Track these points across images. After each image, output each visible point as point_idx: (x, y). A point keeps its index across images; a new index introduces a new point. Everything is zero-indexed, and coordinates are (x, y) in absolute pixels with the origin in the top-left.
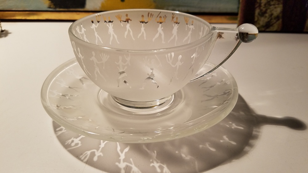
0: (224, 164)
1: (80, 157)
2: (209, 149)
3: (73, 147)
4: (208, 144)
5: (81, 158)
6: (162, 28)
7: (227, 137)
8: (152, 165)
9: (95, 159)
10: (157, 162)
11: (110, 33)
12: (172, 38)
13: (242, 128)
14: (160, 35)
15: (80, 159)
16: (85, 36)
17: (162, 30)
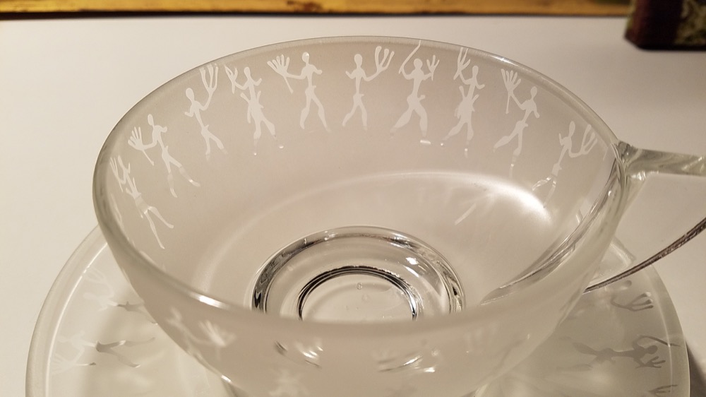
6: (423, 97)
11: (252, 119)
12: (455, 130)
14: (415, 117)
16: (165, 150)
17: (421, 102)
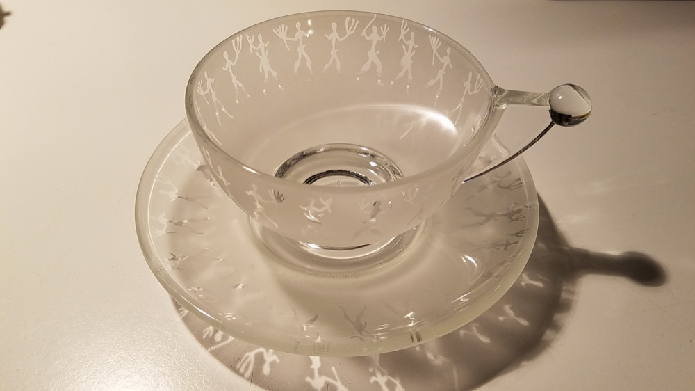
0: (505, 373)
1: (238, 366)
2: (478, 339)
3: (219, 343)
4: (476, 327)
5: (239, 369)
7: (511, 308)
8: (373, 379)
9: (266, 370)
10: (383, 374)
11: (263, 70)
12: (400, 75)
13: (540, 284)
14: (373, 66)
15: (236, 371)
16: (214, 94)
17: (377, 55)
